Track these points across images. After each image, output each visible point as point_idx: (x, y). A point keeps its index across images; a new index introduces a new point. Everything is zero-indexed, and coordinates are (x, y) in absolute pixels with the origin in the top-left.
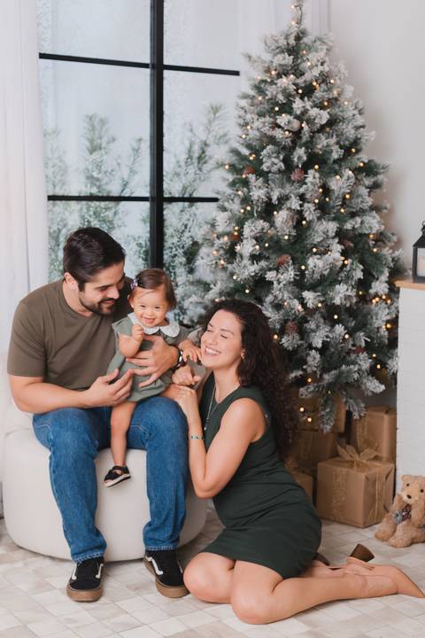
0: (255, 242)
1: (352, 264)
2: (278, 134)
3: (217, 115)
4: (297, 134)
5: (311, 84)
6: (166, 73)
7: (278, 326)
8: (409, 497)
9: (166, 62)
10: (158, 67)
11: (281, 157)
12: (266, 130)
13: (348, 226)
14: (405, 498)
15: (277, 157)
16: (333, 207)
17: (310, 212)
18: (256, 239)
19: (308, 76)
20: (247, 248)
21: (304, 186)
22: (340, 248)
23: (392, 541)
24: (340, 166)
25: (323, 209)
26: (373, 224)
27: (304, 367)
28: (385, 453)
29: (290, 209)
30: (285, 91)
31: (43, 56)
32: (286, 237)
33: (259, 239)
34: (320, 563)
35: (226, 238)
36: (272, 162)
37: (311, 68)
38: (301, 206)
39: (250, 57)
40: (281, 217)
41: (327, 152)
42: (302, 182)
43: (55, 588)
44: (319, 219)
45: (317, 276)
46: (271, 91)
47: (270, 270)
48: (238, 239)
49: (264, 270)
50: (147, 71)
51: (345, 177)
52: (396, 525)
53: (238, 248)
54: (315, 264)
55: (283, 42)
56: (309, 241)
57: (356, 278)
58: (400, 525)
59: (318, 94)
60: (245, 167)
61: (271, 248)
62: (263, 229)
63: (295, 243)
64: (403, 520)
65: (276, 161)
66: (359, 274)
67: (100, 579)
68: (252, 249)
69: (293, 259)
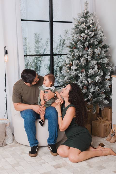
0: (76, 66)
1: (100, 71)
2: (81, 39)
3: (67, 32)
4: (86, 38)
5: (90, 26)
6: (54, 23)
7: (81, 87)
8: (115, 130)
9: (54, 20)
10: (51, 22)
11: (82, 44)
12: (78, 37)
13: (99, 62)
14: (114, 130)
15: (81, 44)
16: (96, 57)
17: (89, 58)
18: (76, 65)
19: (89, 24)
20: (74, 67)
21: (88, 52)
22: (97, 67)
23: (110, 141)
24: (97, 46)
25: (93, 57)
26: (106, 61)
27: (88, 97)
28: (109, 119)
29: (84, 58)
30: (83, 28)
31: (22, 20)
32: (84, 65)
33: (77, 65)
34: (91, 147)
35: (68, 65)
36: (80, 46)
37: (90, 21)
38: (87, 57)
39: (74, 19)
40: (82, 60)
41: (94, 43)
42: (87, 51)
43: (26, 153)
44: (92, 60)
45: (91, 75)
46: (80, 27)
47: (80, 73)
48: (71, 65)
49: (78, 73)
50: (49, 23)
51: (98, 49)
52: (111, 137)
53: (71, 68)
54: (91, 72)
55: (82, 15)
56: (89, 66)
57: (101, 75)
58: (112, 137)
59: (91, 28)
60: (73, 47)
61: (80, 67)
62: (78, 63)
63: (86, 66)
64: (113, 136)
65: (81, 45)
66: (102, 74)
67: (37, 151)
68: (75, 68)
69: (85, 70)
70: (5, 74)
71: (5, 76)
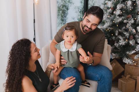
0: (120, 11)
7: (128, 37)
18: (120, 9)
20: (118, 12)
27: (135, 49)
32: (130, 9)
35: (111, 9)
47: (125, 19)
48: (114, 9)
49: (123, 20)
53: (114, 12)
56: (137, 10)
61: (125, 13)
62: (123, 7)
69: (132, 16)
70: (34, 20)
71: (34, 22)
